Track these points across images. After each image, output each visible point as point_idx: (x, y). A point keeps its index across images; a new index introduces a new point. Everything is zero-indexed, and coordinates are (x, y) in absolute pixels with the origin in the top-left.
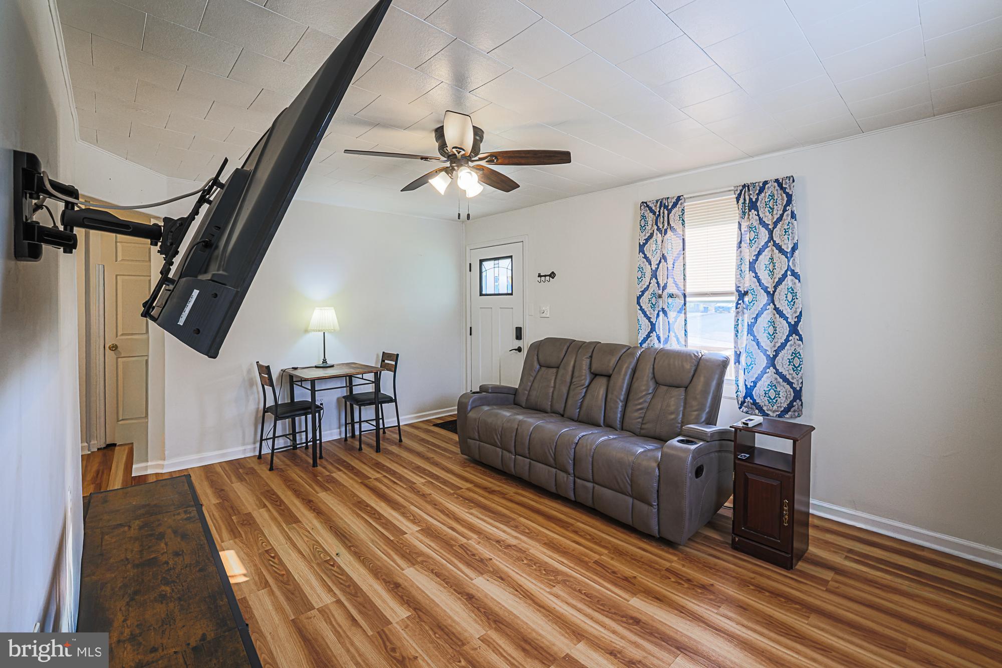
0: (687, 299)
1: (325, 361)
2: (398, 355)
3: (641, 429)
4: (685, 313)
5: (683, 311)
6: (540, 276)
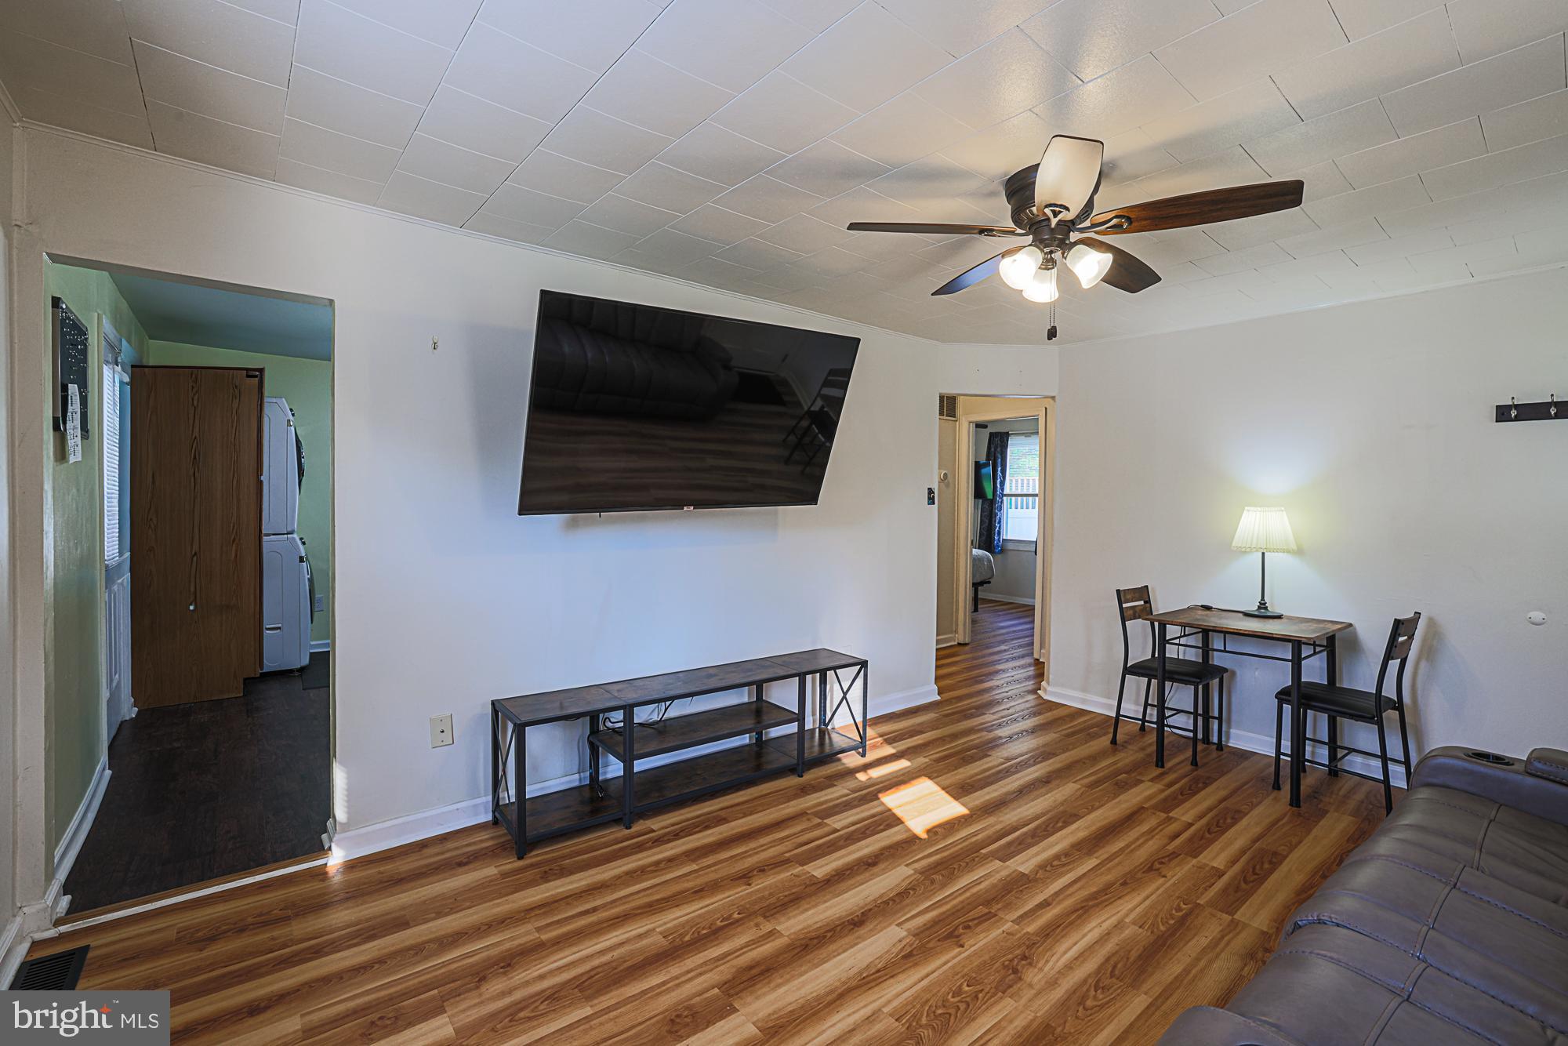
1: (1263, 605)
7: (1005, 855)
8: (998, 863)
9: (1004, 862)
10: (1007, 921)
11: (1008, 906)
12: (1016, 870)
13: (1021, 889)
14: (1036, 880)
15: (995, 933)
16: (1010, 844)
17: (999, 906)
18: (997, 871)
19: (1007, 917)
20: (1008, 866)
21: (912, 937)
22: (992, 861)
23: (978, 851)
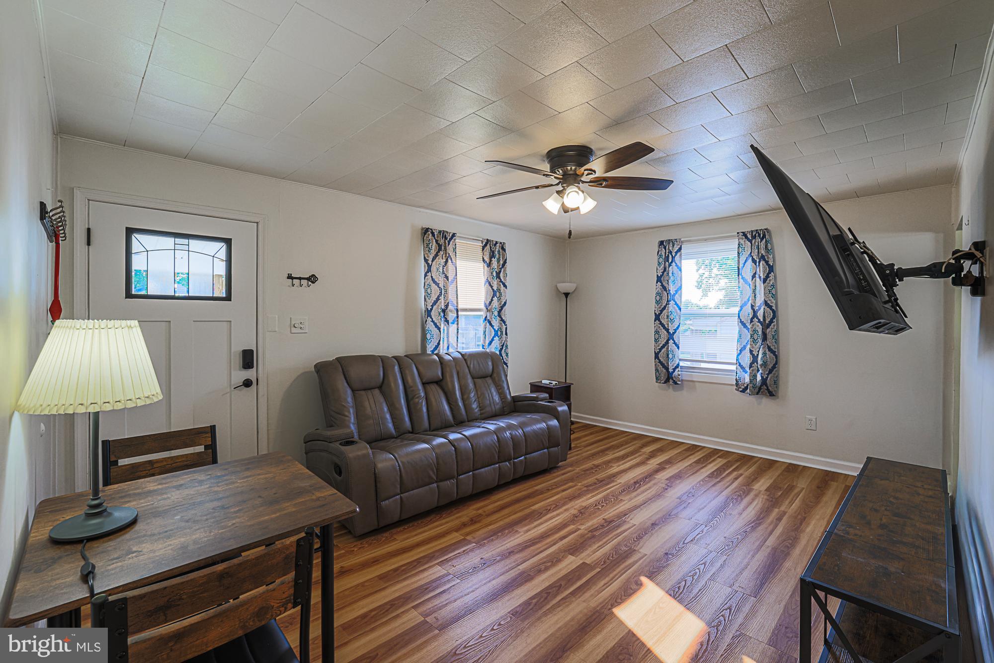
0: (460, 313)
2: (213, 428)
3: (481, 414)
4: (458, 324)
5: (456, 323)
6: (290, 277)
7: (584, 568)
8: (588, 561)
9: (584, 563)
10: (583, 529)
11: (582, 536)
12: (576, 557)
13: (574, 546)
14: (565, 551)
15: (590, 524)
16: (579, 578)
17: (587, 536)
18: (589, 555)
19: (583, 531)
20: (581, 559)
21: (636, 549)
22: (592, 563)
23: (602, 569)
